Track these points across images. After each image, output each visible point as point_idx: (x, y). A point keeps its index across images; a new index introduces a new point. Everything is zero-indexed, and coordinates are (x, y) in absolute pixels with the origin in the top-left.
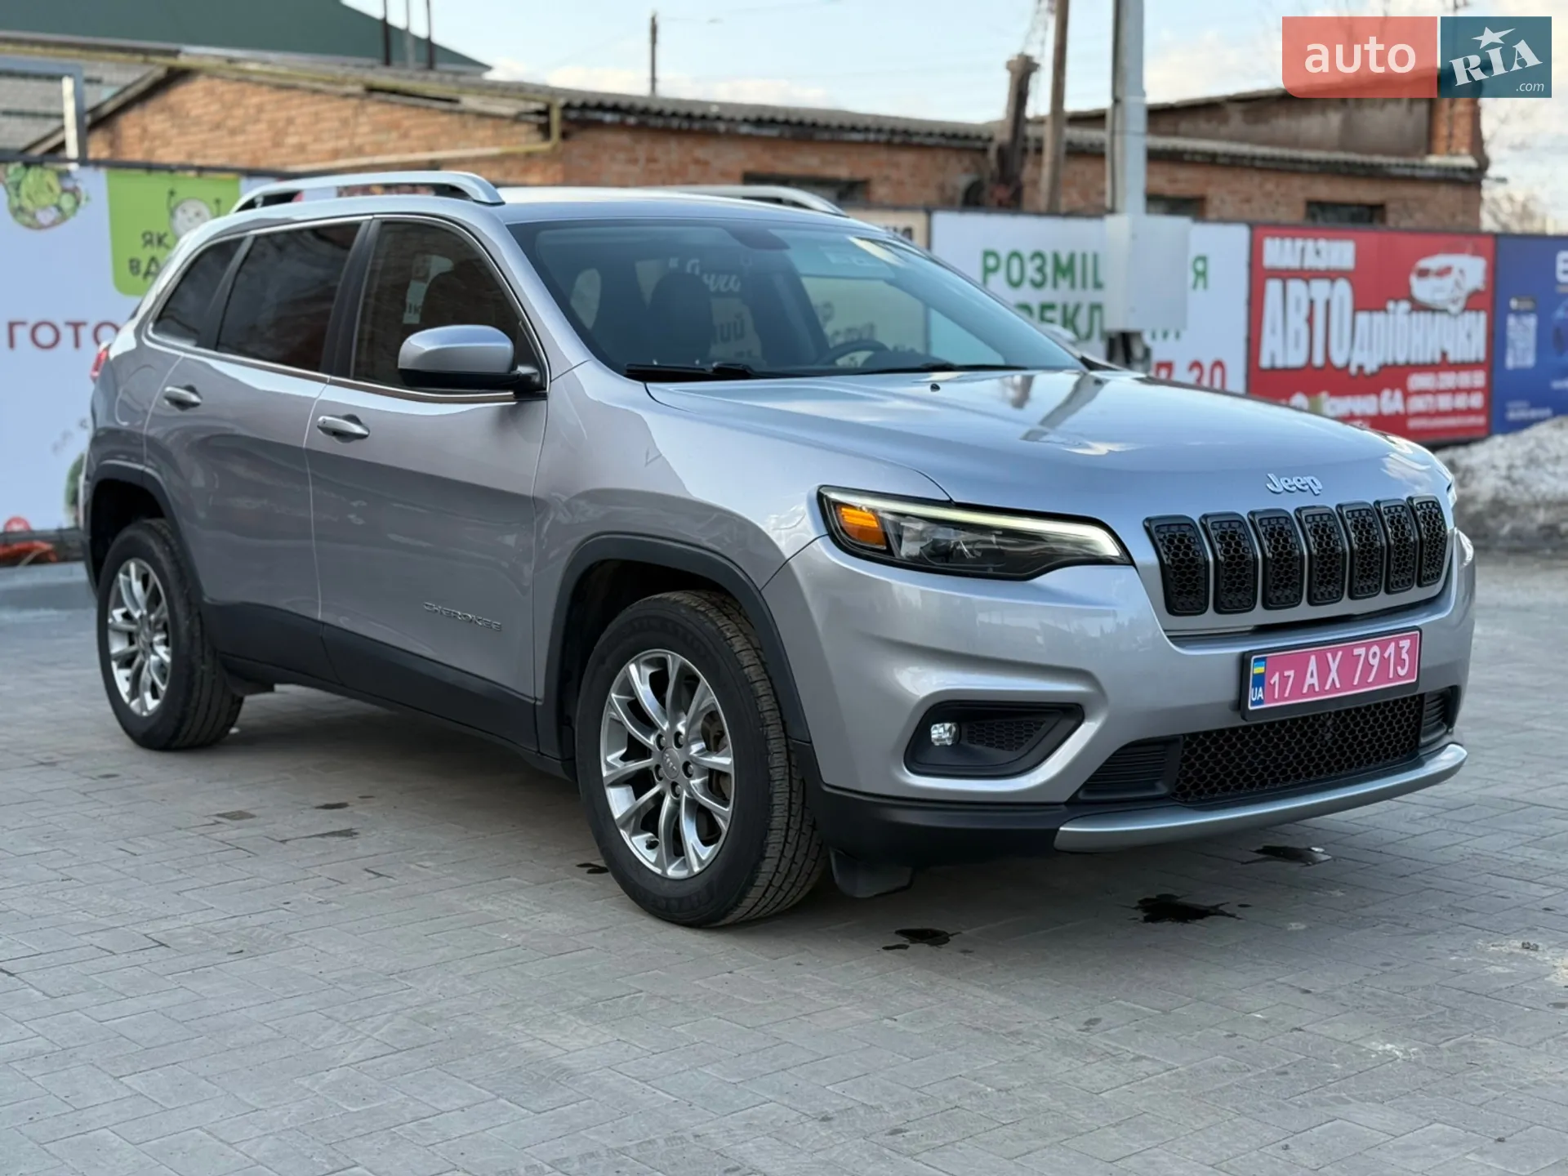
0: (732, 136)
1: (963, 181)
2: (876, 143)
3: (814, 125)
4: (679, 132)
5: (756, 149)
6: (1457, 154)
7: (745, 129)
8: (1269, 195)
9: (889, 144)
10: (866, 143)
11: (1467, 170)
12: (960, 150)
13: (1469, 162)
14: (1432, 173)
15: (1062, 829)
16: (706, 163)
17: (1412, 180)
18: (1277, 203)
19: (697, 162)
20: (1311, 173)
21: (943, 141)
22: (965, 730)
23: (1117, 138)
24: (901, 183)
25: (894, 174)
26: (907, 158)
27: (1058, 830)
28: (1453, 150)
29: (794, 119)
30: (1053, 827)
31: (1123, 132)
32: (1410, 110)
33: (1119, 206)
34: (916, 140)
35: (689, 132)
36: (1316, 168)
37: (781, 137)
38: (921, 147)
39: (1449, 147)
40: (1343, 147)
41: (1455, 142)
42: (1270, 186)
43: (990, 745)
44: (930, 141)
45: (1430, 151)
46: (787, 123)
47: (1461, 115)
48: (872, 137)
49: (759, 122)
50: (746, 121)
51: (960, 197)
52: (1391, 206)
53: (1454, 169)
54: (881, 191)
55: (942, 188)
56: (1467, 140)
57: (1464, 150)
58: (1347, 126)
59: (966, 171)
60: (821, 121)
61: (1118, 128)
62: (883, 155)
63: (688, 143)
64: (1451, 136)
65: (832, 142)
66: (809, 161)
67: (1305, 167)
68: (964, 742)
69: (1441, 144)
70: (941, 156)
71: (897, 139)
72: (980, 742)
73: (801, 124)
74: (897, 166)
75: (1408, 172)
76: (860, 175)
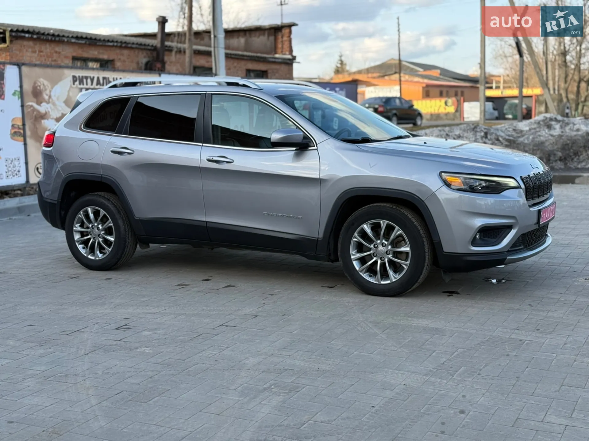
0: (69, 43)
1: (144, 61)
2: (116, 46)
3: (95, 39)
4: (51, 41)
5: (76, 47)
6: (285, 54)
7: (73, 40)
8: (235, 67)
9: (121, 47)
10: (113, 46)
11: (289, 59)
12: (142, 49)
13: (289, 57)
14: (280, 60)
15: (508, 258)
16: (59, 53)
17: (274, 63)
18: (238, 70)
19: (56, 52)
20: (247, 60)
21: (137, 46)
22: (482, 234)
23: (216, 49)
24: (124, 61)
25: (122, 58)
26: (126, 52)
27: (506, 258)
28: (284, 53)
29: (89, 37)
30: (505, 258)
31: (218, 47)
32: (268, 39)
33: (218, 73)
34: (129, 45)
35: (55, 41)
36: (249, 58)
37: (85, 43)
38: (131, 48)
39: (282, 52)
40: (246, 50)
41: (284, 50)
42: (235, 64)
43: (489, 238)
44: (134, 46)
45: (276, 53)
46: (86, 38)
47: (286, 41)
48: (115, 44)
49: (77, 38)
50: (72, 37)
51: (143, 67)
52: (269, 71)
53: (284, 59)
54: (118, 64)
55: (138, 63)
56: (288, 49)
57: (287, 53)
58: (247, 42)
59: (145, 57)
60: (98, 38)
61: (216, 45)
62: (118, 51)
63: (53, 45)
64: (282, 47)
65: (102, 46)
66: (93, 53)
67: (245, 58)
68: (482, 237)
69: (279, 51)
70: (137, 51)
71: (124, 45)
72: (486, 237)
73: (91, 39)
74: (122, 55)
75: (274, 60)
76: (111, 58)
